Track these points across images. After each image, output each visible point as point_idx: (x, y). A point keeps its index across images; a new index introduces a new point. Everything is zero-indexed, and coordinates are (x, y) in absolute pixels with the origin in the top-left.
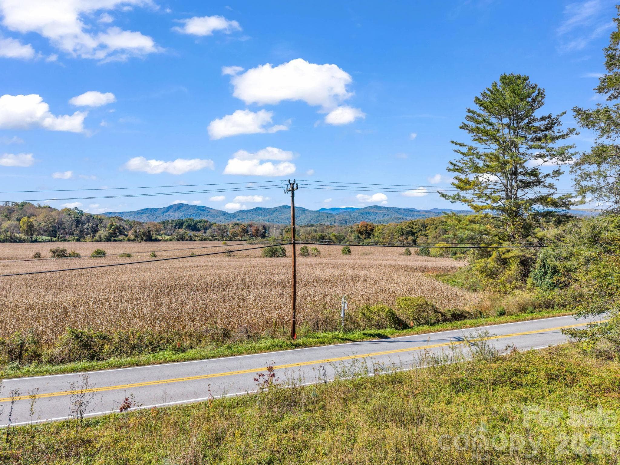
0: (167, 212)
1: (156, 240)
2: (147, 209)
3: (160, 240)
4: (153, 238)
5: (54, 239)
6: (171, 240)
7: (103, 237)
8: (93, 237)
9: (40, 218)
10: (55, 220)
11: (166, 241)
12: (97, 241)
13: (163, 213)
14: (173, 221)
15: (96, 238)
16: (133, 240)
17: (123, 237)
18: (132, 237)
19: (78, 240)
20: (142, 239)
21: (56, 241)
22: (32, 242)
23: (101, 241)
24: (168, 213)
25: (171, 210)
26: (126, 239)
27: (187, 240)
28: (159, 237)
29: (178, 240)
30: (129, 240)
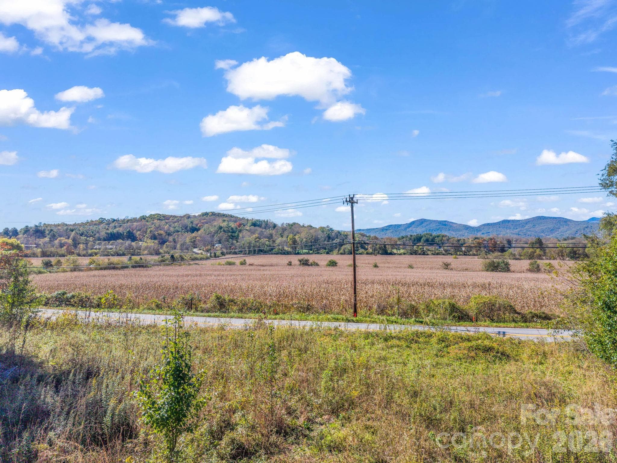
0: (409, 227)
1: (391, 254)
2: (391, 225)
3: (395, 254)
4: (389, 252)
5: (311, 252)
6: (404, 254)
7: (346, 250)
8: (339, 251)
9: (303, 235)
10: (312, 236)
11: (400, 254)
12: (341, 254)
13: (406, 229)
14: (411, 236)
15: (341, 251)
16: (371, 254)
17: (363, 250)
18: (370, 250)
19: (328, 253)
20: (378, 253)
21: (312, 254)
22: (296, 254)
23: (344, 254)
24: (410, 229)
25: (413, 226)
26: (365, 252)
27: (419, 254)
28: (395, 251)
29: (411, 254)
30: (367, 254)
